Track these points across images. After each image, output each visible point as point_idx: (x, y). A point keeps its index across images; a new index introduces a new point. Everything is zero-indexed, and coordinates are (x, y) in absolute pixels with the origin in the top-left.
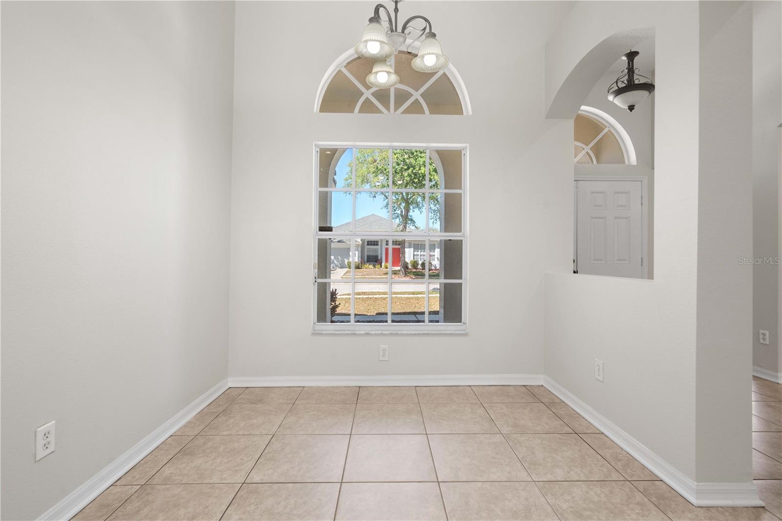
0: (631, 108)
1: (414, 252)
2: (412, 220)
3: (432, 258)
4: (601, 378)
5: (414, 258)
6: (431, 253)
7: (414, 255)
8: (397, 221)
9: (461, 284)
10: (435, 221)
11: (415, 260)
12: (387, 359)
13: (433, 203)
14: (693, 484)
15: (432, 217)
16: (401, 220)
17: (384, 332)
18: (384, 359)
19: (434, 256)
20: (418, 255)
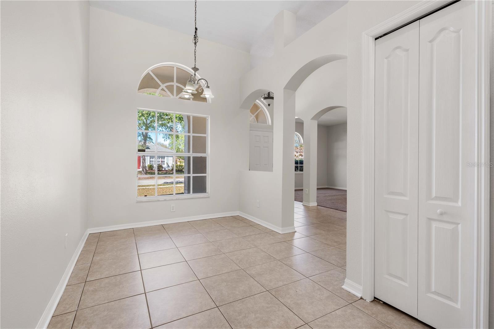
0: (269, 105)
1: (150, 159)
2: (150, 138)
3: (163, 163)
4: (258, 206)
5: (150, 163)
6: (162, 160)
7: (150, 161)
8: (140, 138)
9: (206, 176)
10: (166, 139)
11: (151, 164)
12: (174, 210)
13: (164, 127)
14: (281, 229)
15: (164, 137)
16: (142, 137)
17: (173, 199)
18: (173, 211)
19: (164, 161)
20: (153, 161)
